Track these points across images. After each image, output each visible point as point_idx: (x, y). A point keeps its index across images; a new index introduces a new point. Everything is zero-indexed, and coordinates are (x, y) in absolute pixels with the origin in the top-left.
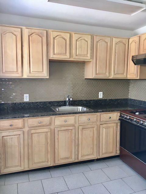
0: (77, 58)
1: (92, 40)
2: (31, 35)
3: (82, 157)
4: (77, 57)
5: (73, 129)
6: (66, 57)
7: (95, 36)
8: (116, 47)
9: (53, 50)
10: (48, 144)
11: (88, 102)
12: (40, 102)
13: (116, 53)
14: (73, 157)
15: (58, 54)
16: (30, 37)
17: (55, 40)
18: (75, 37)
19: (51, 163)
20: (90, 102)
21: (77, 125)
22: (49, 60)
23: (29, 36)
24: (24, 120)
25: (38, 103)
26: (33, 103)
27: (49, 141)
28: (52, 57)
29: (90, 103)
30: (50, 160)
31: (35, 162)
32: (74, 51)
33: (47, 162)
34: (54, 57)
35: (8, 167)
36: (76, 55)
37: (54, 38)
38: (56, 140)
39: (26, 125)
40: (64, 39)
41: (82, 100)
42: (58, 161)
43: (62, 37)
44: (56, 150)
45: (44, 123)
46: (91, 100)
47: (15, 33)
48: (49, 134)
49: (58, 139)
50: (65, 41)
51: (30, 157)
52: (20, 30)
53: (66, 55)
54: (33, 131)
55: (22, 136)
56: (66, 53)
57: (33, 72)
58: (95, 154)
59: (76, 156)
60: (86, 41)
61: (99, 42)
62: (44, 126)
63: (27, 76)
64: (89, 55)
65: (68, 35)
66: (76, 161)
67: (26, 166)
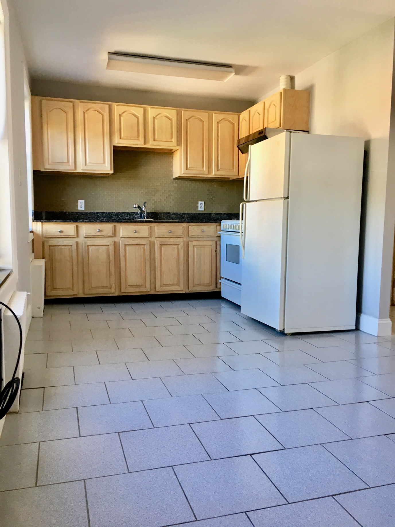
0: (155, 144)
1: (178, 116)
2: (87, 111)
3: (161, 287)
5: (147, 244)
6: (138, 143)
7: (183, 112)
8: (218, 127)
9: (119, 132)
10: (111, 263)
11: (179, 216)
12: (103, 213)
13: (218, 136)
14: (148, 285)
15: (127, 138)
16: (86, 115)
17: (122, 118)
18: (151, 113)
19: (115, 290)
20: (182, 216)
21: (152, 240)
22: (114, 147)
23: (84, 113)
24: (77, 225)
25: (98, 214)
26: (91, 213)
28: (118, 142)
29: (183, 218)
30: (113, 285)
31: (93, 286)
33: (110, 288)
34: (121, 142)
35: (56, 289)
36: (154, 140)
37: (120, 115)
38: (122, 258)
39: (80, 233)
40: (136, 116)
41: (169, 213)
42: (126, 288)
43: (132, 113)
44: (122, 272)
45: (104, 233)
46: (184, 214)
47: (65, 110)
48: (112, 248)
49: (125, 256)
50: (136, 119)
51: (86, 278)
52: (71, 105)
53: (139, 140)
54: (90, 243)
55: (75, 248)
56: (138, 136)
57: (90, 164)
58: (182, 285)
59: (153, 285)
60: (170, 119)
61: (191, 119)
62: (104, 237)
63: (82, 170)
64: (174, 140)
65: (142, 110)
66: (153, 293)
67: (81, 292)
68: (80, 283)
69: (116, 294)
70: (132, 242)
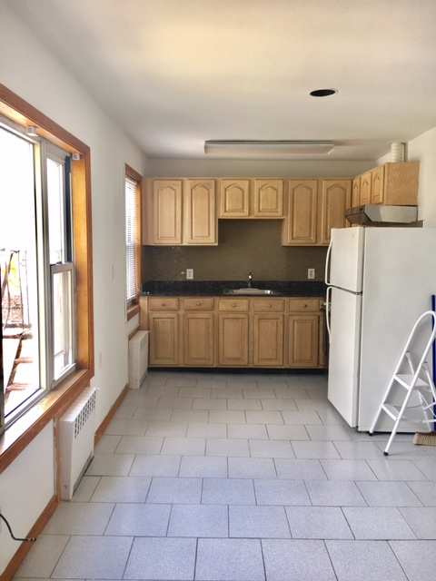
1: (284, 186)
2: (194, 188)
3: (259, 362)
4: (260, 214)
5: (246, 318)
6: (244, 215)
7: (289, 181)
8: (328, 194)
9: (224, 205)
11: (287, 285)
13: (327, 203)
14: (246, 359)
15: (232, 211)
16: (193, 191)
17: (227, 192)
18: (257, 184)
19: (213, 362)
21: (251, 313)
22: (219, 219)
23: (191, 189)
24: (179, 300)
26: (199, 282)
27: (211, 331)
28: (222, 215)
29: (292, 287)
30: (212, 358)
31: (192, 358)
32: (256, 206)
33: (209, 360)
34: (226, 215)
35: (159, 358)
36: (259, 211)
37: (225, 189)
38: (221, 332)
39: (182, 306)
40: (240, 189)
42: (224, 361)
43: (237, 186)
45: (204, 306)
46: (293, 282)
47: (175, 188)
48: (211, 321)
49: (223, 329)
50: (242, 191)
51: (186, 350)
52: (180, 182)
53: (244, 212)
54: (190, 315)
55: (176, 319)
56: (243, 208)
57: (196, 238)
58: (281, 360)
59: (250, 359)
60: (275, 189)
61: (298, 188)
62: (204, 310)
63: (189, 243)
64: (280, 210)
65: (247, 182)
66: (251, 366)
67: (181, 362)
68: (181, 354)
69: (214, 366)
70: (231, 316)
